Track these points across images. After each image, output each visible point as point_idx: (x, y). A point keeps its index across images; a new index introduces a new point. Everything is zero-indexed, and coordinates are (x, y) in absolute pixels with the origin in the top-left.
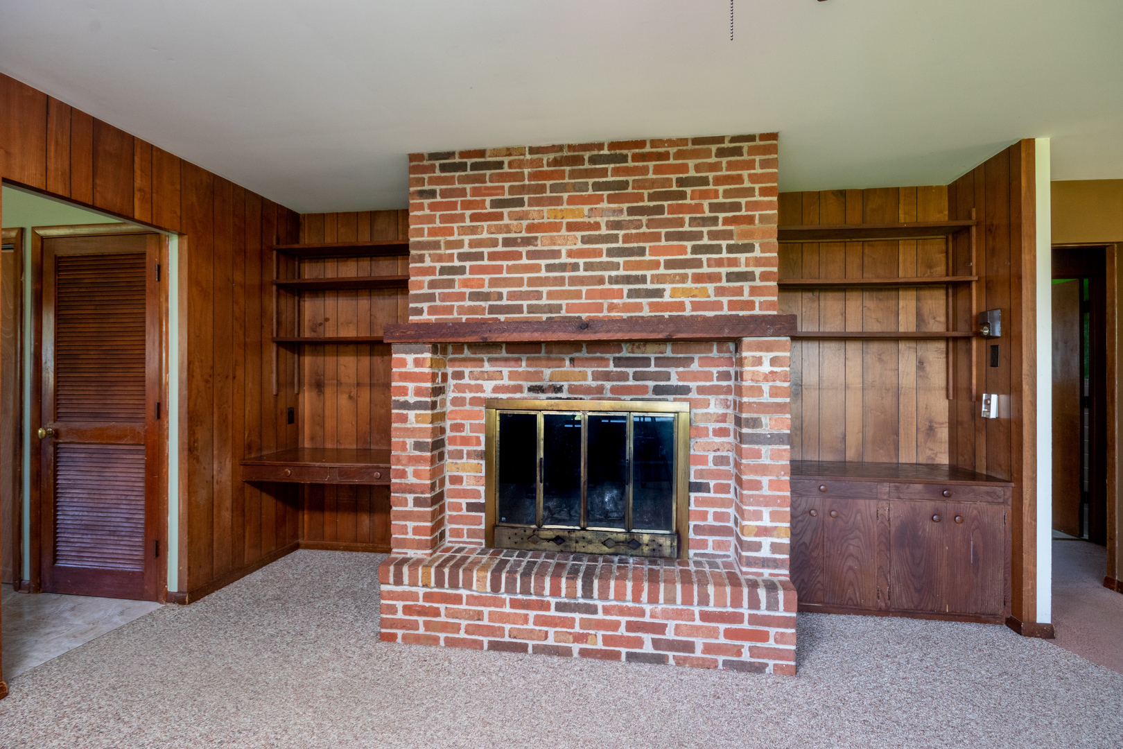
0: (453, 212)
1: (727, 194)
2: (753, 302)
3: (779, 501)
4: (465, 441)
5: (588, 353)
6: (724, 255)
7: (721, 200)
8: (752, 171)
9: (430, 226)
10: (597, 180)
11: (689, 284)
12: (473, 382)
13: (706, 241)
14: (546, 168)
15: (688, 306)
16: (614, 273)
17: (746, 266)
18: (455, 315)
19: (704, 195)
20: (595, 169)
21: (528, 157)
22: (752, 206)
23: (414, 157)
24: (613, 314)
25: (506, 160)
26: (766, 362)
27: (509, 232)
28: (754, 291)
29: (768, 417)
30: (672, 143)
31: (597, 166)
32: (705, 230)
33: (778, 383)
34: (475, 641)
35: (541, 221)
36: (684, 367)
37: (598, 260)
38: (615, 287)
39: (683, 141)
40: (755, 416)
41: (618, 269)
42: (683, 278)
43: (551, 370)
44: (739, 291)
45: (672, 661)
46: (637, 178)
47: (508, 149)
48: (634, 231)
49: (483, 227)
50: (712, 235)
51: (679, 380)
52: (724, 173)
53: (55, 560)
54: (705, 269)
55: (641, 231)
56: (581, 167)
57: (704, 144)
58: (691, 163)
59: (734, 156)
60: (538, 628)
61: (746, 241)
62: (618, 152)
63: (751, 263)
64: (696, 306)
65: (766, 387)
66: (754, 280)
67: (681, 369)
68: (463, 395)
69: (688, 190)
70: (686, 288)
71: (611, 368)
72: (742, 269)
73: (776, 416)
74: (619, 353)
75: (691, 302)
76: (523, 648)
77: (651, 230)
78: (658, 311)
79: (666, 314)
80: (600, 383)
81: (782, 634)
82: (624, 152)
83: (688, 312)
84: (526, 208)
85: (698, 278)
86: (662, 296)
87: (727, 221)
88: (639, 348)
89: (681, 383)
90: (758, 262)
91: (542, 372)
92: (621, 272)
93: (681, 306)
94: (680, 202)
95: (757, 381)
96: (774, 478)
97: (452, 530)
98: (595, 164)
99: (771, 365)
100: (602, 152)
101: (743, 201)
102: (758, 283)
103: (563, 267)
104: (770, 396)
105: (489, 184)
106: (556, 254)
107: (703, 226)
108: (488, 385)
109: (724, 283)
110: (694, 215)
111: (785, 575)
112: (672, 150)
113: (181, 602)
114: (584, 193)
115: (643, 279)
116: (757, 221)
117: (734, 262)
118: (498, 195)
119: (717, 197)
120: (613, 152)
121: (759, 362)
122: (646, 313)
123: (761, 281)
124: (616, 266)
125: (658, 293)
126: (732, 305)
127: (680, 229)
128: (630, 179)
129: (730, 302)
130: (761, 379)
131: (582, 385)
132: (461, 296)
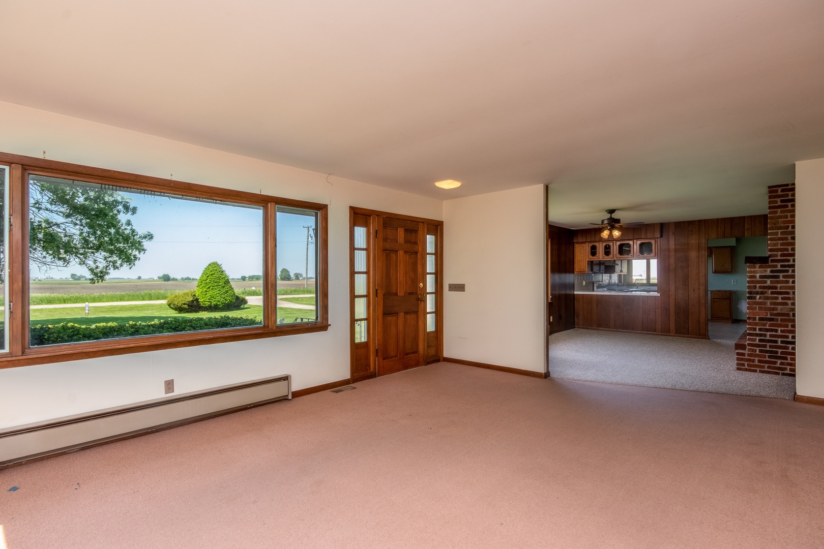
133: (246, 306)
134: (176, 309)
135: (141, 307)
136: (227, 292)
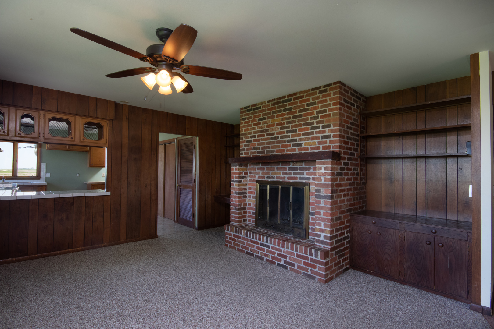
0: (249, 124)
1: (322, 107)
2: (330, 146)
3: (326, 220)
4: (252, 193)
5: (281, 166)
6: (321, 129)
7: (320, 109)
8: (330, 97)
9: (245, 128)
10: (284, 108)
11: (310, 141)
12: (253, 175)
13: (315, 125)
14: (271, 107)
15: (310, 149)
16: (288, 139)
17: (328, 133)
18: (250, 155)
19: (315, 108)
20: (284, 105)
21: (267, 104)
22: (330, 110)
23: (242, 109)
24: (288, 153)
25: (261, 106)
26: (323, 169)
27: (262, 128)
28: (331, 142)
29: (323, 188)
30: (305, 92)
31: (284, 104)
32: (315, 121)
33: (327, 177)
34: (243, 250)
35: (270, 124)
36: (308, 170)
37: (284, 135)
38: (289, 143)
39: (308, 91)
40: (319, 188)
41: (289, 137)
42: (308, 139)
43: (272, 171)
44: (326, 142)
45: (289, 269)
46: (295, 106)
47: (262, 102)
48: (294, 124)
49: (256, 127)
50: (317, 123)
51: (307, 175)
52: (321, 99)
53: (180, 216)
54: (315, 135)
55: (296, 124)
56: (280, 105)
57: (315, 90)
58: (311, 98)
59: (324, 93)
60: (256, 250)
61: (328, 124)
62: (290, 98)
63: (330, 131)
64: (312, 149)
65: (322, 178)
66: (331, 138)
67: (307, 171)
68: (251, 179)
69: (310, 107)
70: (309, 142)
71: (287, 171)
72: (327, 134)
73: (326, 189)
74: (290, 165)
75: (310, 147)
76: (253, 255)
77: (299, 123)
78: (300, 151)
79: (303, 152)
80: (284, 176)
81: (320, 267)
82: (291, 97)
83: (309, 151)
84: (266, 120)
85: (313, 139)
86: (302, 146)
87: (322, 117)
88: (295, 164)
89: (307, 176)
90: (332, 131)
91: (269, 172)
92: (290, 138)
93: (307, 149)
94: (307, 112)
95: (320, 176)
96: (325, 211)
97: (248, 220)
98: (283, 103)
99: (325, 170)
100: (285, 99)
101: (327, 109)
102: (332, 139)
103: (275, 138)
104: (324, 181)
105: (257, 114)
106: (273, 134)
107: (314, 120)
108: (257, 176)
109: (321, 140)
110: (311, 116)
111: (328, 248)
112: (305, 94)
113: (197, 230)
114: (280, 113)
115: (296, 140)
116: (332, 116)
117: (324, 132)
118: (259, 117)
119: (319, 109)
120: (288, 98)
121: (320, 169)
122: (297, 152)
123: (333, 138)
124: (288, 136)
125: (301, 145)
126: (323, 148)
127: (307, 122)
128: (293, 106)
129: (323, 146)
130: (321, 175)
131: (279, 176)
132: (250, 149)
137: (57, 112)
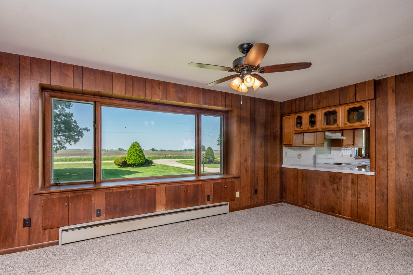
133: (153, 164)
134: (118, 165)
135: (110, 163)
136: (140, 157)
137: (327, 107)
